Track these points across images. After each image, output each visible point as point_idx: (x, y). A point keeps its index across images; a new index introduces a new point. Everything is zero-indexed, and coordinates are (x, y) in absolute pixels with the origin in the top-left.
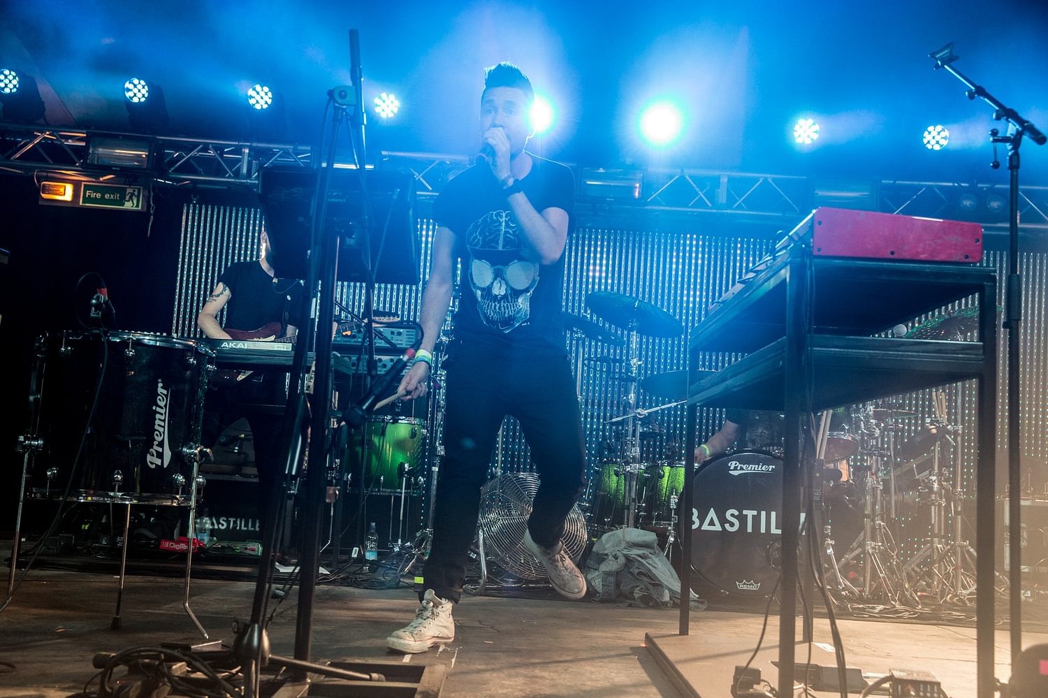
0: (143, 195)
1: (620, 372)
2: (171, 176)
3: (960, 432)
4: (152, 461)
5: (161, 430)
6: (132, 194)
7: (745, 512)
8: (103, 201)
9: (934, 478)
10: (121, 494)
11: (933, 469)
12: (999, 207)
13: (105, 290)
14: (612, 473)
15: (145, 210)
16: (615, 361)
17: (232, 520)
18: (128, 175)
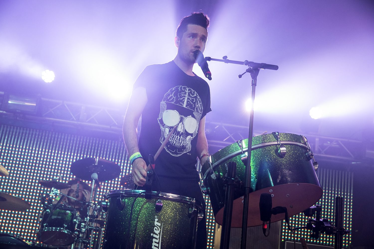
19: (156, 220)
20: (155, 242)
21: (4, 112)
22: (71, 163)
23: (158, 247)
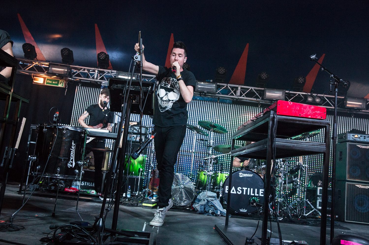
0: (64, 83)
1: (207, 144)
2: (73, 77)
3: (307, 167)
4: (69, 165)
5: (73, 156)
6: (61, 82)
7: (243, 188)
8: (52, 84)
9: (298, 180)
10: (59, 175)
11: (298, 178)
12: (319, 101)
13: (58, 112)
14: (203, 174)
15: (65, 87)
16: (206, 140)
17: (86, 183)
18: (61, 76)
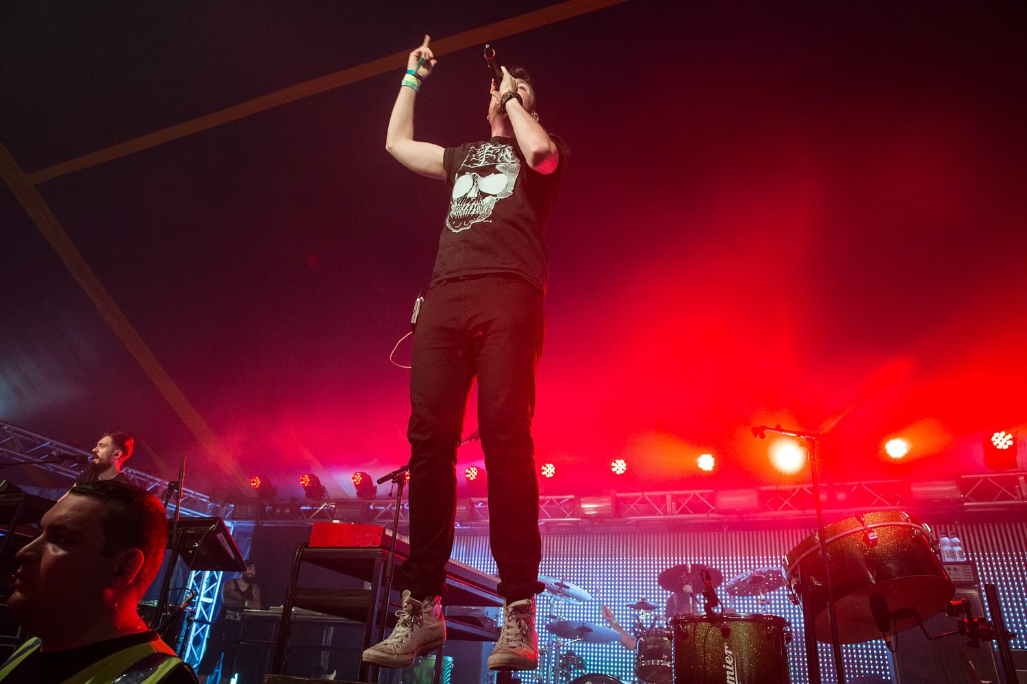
19: (726, 647)
20: (730, 675)
21: (579, 519)
22: (656, 575)
23: (735, 681)
